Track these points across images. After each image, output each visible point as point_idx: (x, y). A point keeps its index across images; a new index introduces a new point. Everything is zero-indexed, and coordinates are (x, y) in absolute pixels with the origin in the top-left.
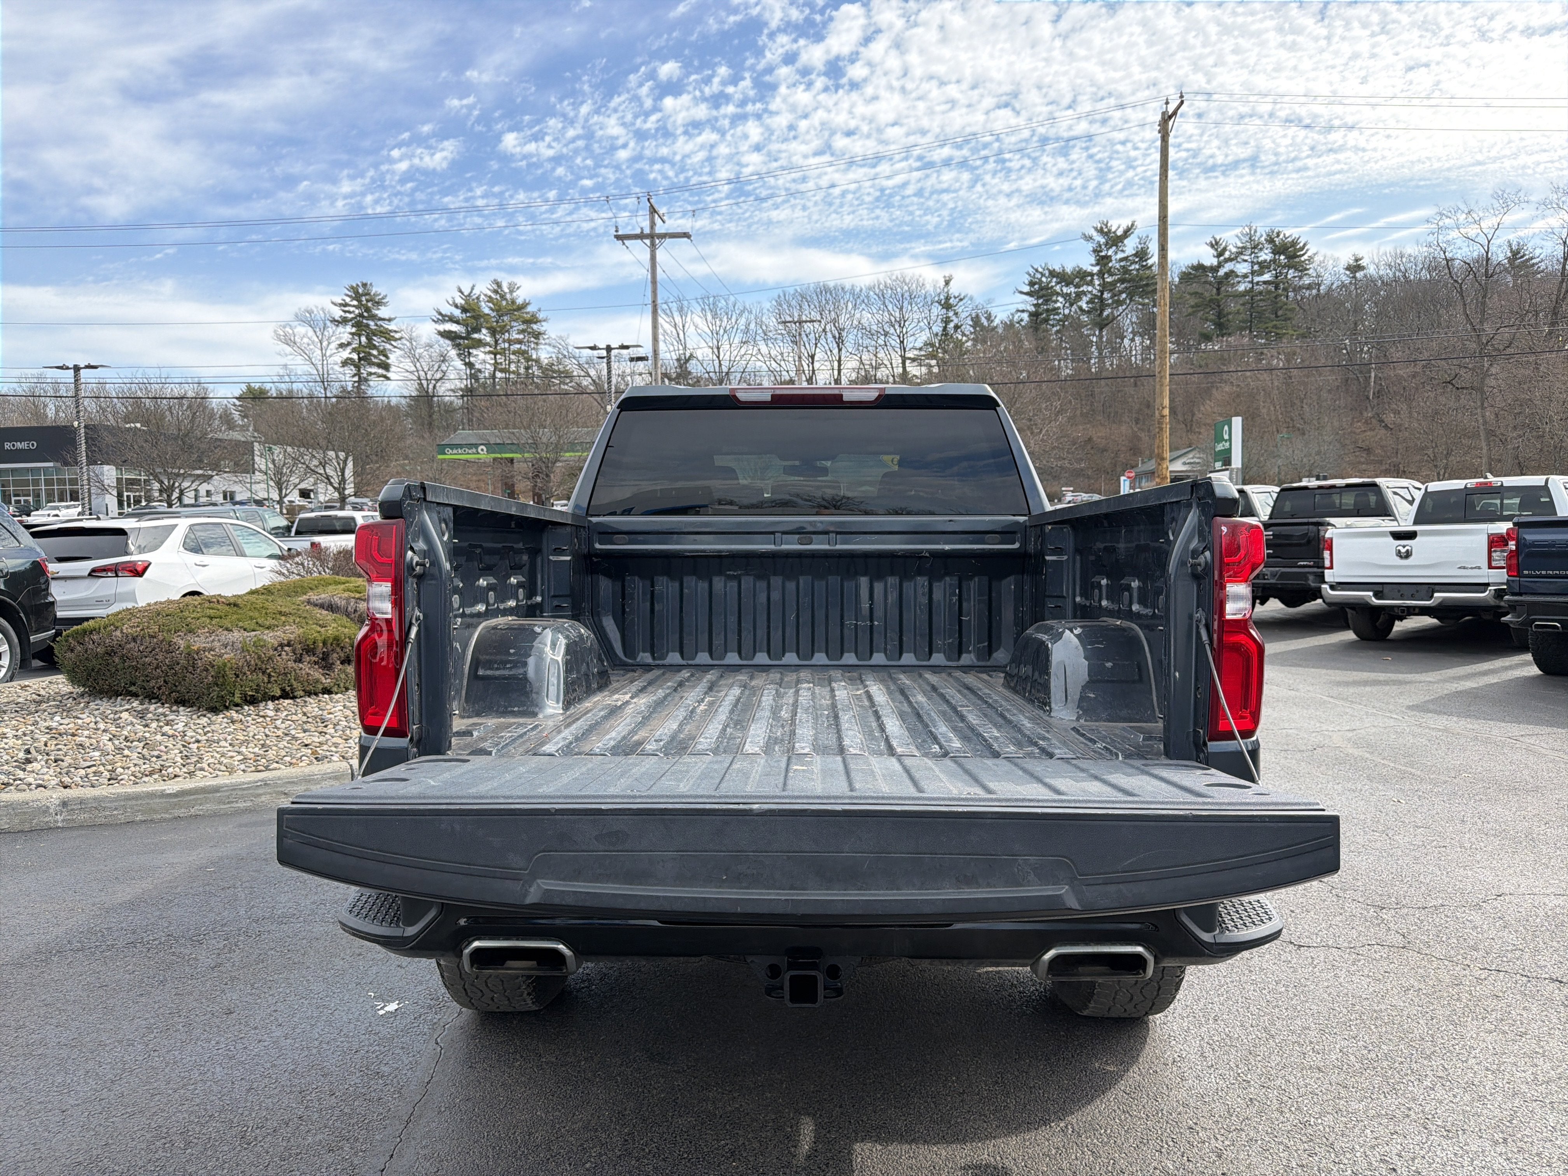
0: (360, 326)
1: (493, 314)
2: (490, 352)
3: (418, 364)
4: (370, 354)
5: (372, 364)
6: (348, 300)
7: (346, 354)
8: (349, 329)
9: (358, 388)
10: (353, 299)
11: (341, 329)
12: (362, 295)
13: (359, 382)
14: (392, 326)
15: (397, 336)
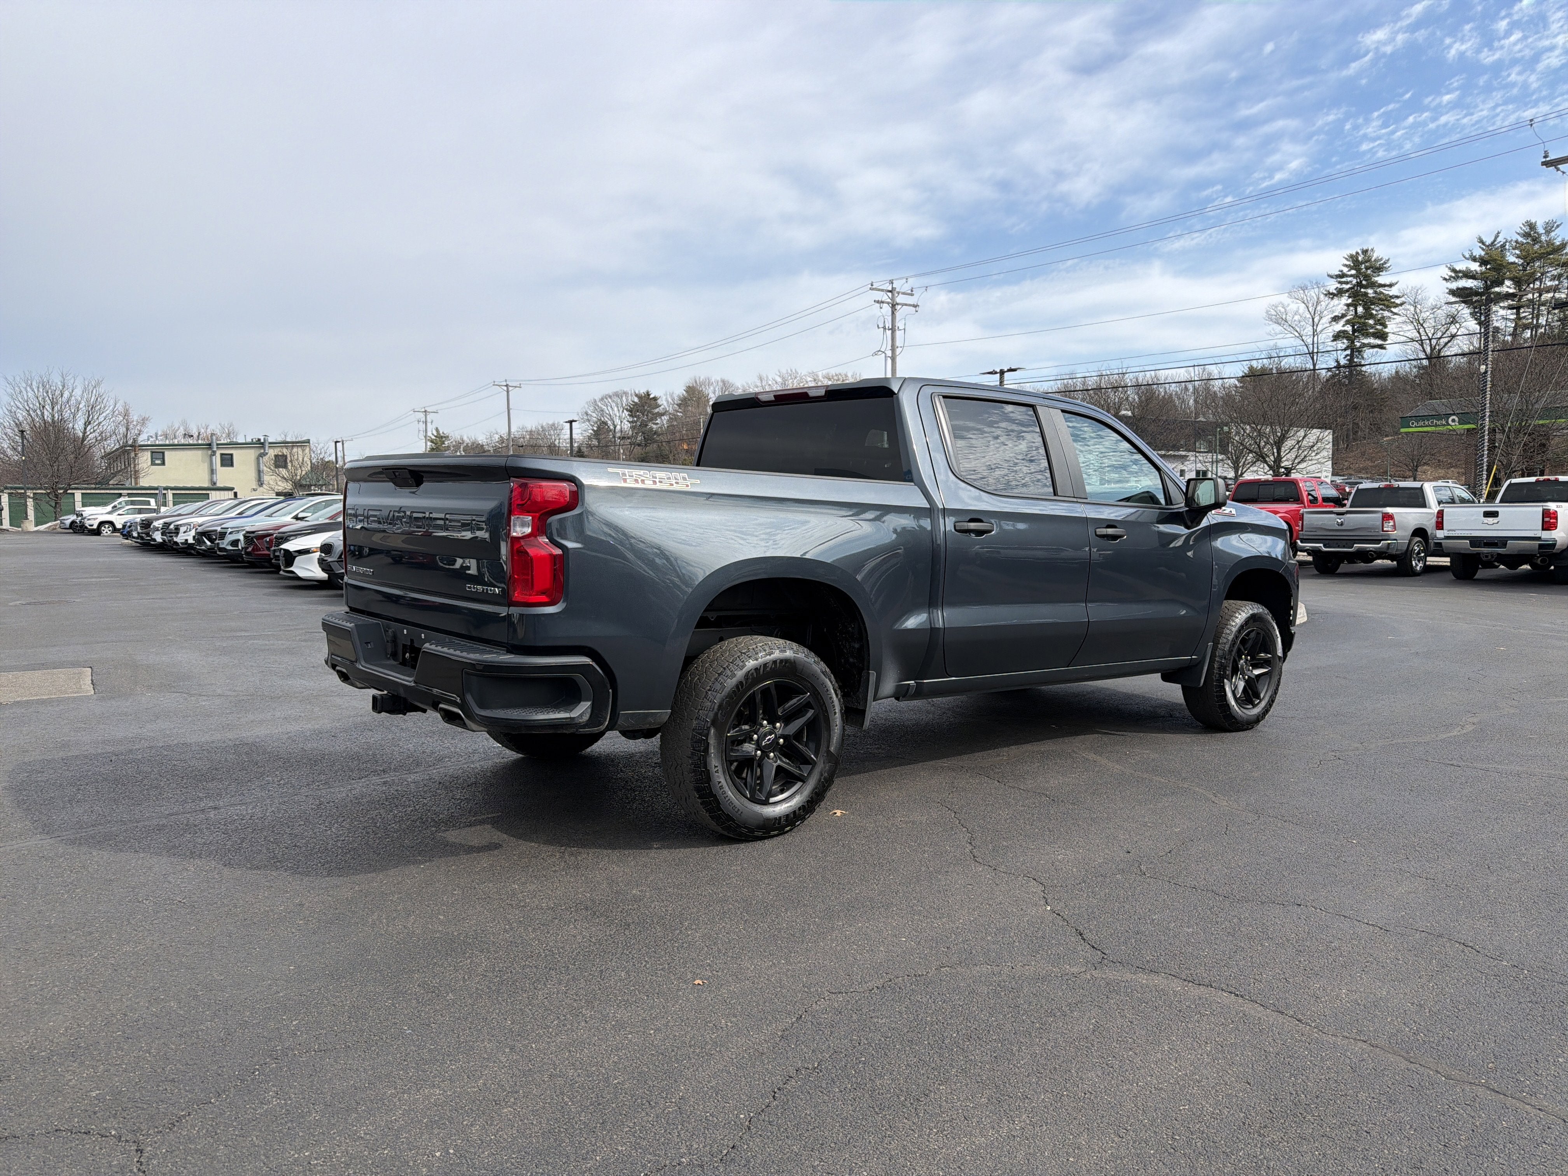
0: (1356, 295)
1: (1521, 261)
2: (1510, 308)
3: (1422, 330)
4: (1365, 324)
5: (1367, 335)
6: (1345, 270)
7: (1339, 327)
8: (1345, 300)
9: (1351, 360)
10: (1351, 268)
11: (1336, 301)
12: (1362, 263)
13: (1352, 355)
14: (1393, 291)
15: (1398, 301)
